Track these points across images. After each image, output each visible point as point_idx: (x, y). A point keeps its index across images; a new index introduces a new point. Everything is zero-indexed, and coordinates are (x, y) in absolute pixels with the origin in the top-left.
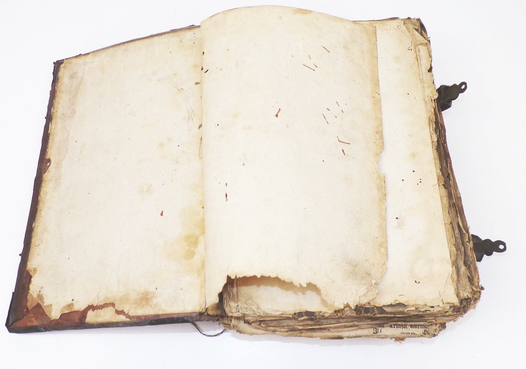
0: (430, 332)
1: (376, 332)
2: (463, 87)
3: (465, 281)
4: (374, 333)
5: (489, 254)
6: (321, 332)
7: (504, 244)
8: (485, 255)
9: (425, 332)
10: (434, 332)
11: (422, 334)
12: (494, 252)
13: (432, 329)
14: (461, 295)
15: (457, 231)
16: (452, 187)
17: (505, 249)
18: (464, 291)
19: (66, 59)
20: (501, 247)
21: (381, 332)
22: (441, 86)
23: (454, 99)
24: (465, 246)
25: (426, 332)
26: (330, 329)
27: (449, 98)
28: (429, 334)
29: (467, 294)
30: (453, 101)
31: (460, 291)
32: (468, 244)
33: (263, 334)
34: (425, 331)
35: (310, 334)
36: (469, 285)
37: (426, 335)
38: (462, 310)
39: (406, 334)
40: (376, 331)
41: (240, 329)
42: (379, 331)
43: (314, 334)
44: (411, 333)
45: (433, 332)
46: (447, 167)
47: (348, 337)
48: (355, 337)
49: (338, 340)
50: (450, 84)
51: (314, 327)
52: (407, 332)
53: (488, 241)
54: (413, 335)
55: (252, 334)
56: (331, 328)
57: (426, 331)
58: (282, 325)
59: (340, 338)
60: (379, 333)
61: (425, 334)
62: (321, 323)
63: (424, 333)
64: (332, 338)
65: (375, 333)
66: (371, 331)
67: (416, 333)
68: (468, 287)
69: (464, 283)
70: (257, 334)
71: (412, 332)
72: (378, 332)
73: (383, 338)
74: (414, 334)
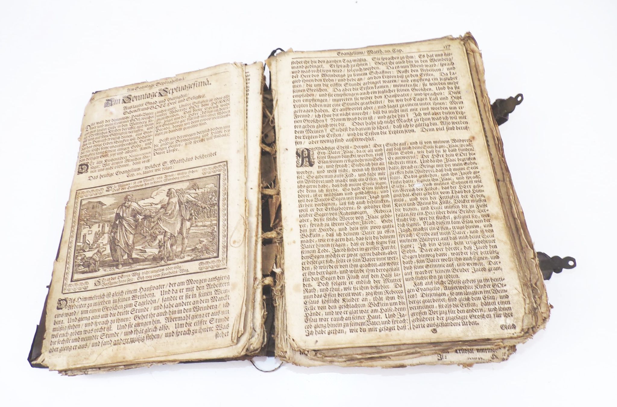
0: (499, 356)
1: (440, 358)
2: (519, 99)
4: (439, 359)
5: (558, 271)
6: (382, 360)
7: (573, 260)
8: (554, 273)
11: (490, 359)
12: (564, 270)
13: (500, 353)
16: (513, 202)
17: (575, 265)
20: (571, 263)
21: (446, 358)
22: (497, 100)
23: (511, 112)
24: (530, 262)
25: (494, 356)
26: (391, 357)
27: (506, 111)
28: (497, 358)
30: (510, 114)
32: (533, 260)
33: (320, 365)
35: (370, 363)
38: (531, 330)
39: (473, 359)
40: (441, 356)
41: (297, 361)
42: (444, 357)
43: (374, 363)
44: (478, 358)
45: (502, 355)
47: (411, 365)
48: (418, 365)
49: (401, 369)
50: (505, 97)
51: (374, 356)
52: (474, 357)
53: (556, 258)
54: (481, 360)
55: (309, 366)
56: (391, 355)
58: (340, 354)
59: (403, 366)
60: (444, 360)
61: (493, 358)
62: (381, 351)
64: (394, 367)
66: (435, 358)
67: (483, 357)
70: (315, 366)
71: (480, 357)
73: (449, 364)
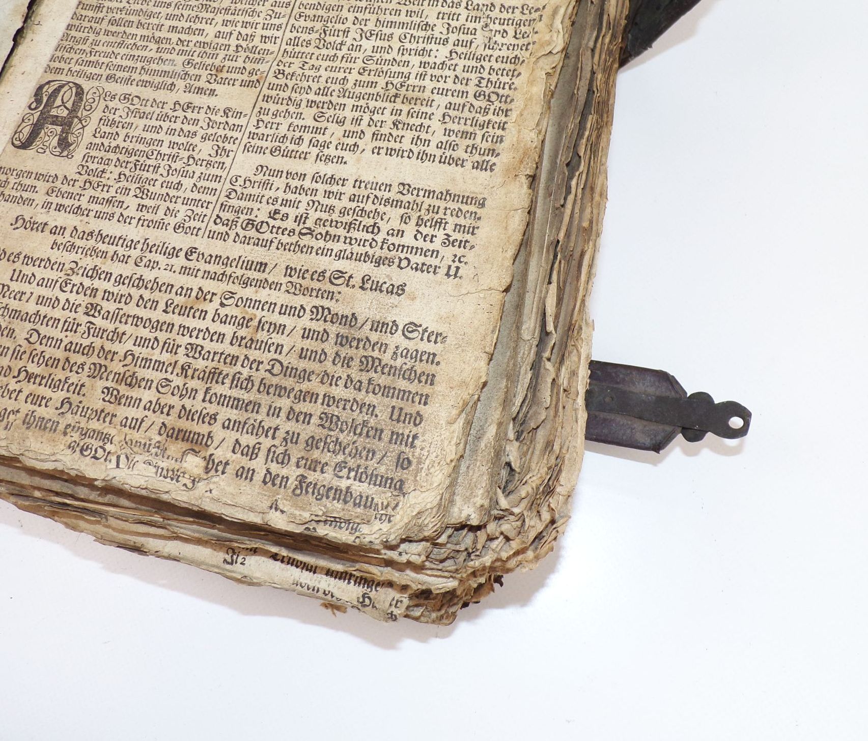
0: (379, 602)
1: (230, 561)
4: (225, 561)
5: (693, 435)
7: (745, 414)
9: (364, 601)
10: (391, 605)
11: (353, 602)
12: (710, 436)
13: (386, 596)
16: (571, 198)
17: (743, 431)
20: (736, 422)
21: (241, 563)
25: (367, 601)
28: (374, 607)
31: (458, 499)
34: (363, 596)
36: (484, 485)
37: (367, 608)
39: (308, 589)
40: (232, 556)
42: (240, 560)
44: (321, 591)
45: (387, 604)
46: (580, 136)
47: (156, 554)
48: (169, 558)
49: (135, 556)
52: (311, 585)
53: (703, 398)
54: (329, 597)
56: (108, 514)
57: (369, 598)
59: (137, 549)
60: (237, 566)
61: (364, 605)
63: (361, 600)
64: (119, 545)
65: (228, 563)
66: (221, 555)
67: (337, 594)
68: (481, 491)
71: (327, 589)
72: (236, 562)
73: (239, 581)
74: (332, 596)
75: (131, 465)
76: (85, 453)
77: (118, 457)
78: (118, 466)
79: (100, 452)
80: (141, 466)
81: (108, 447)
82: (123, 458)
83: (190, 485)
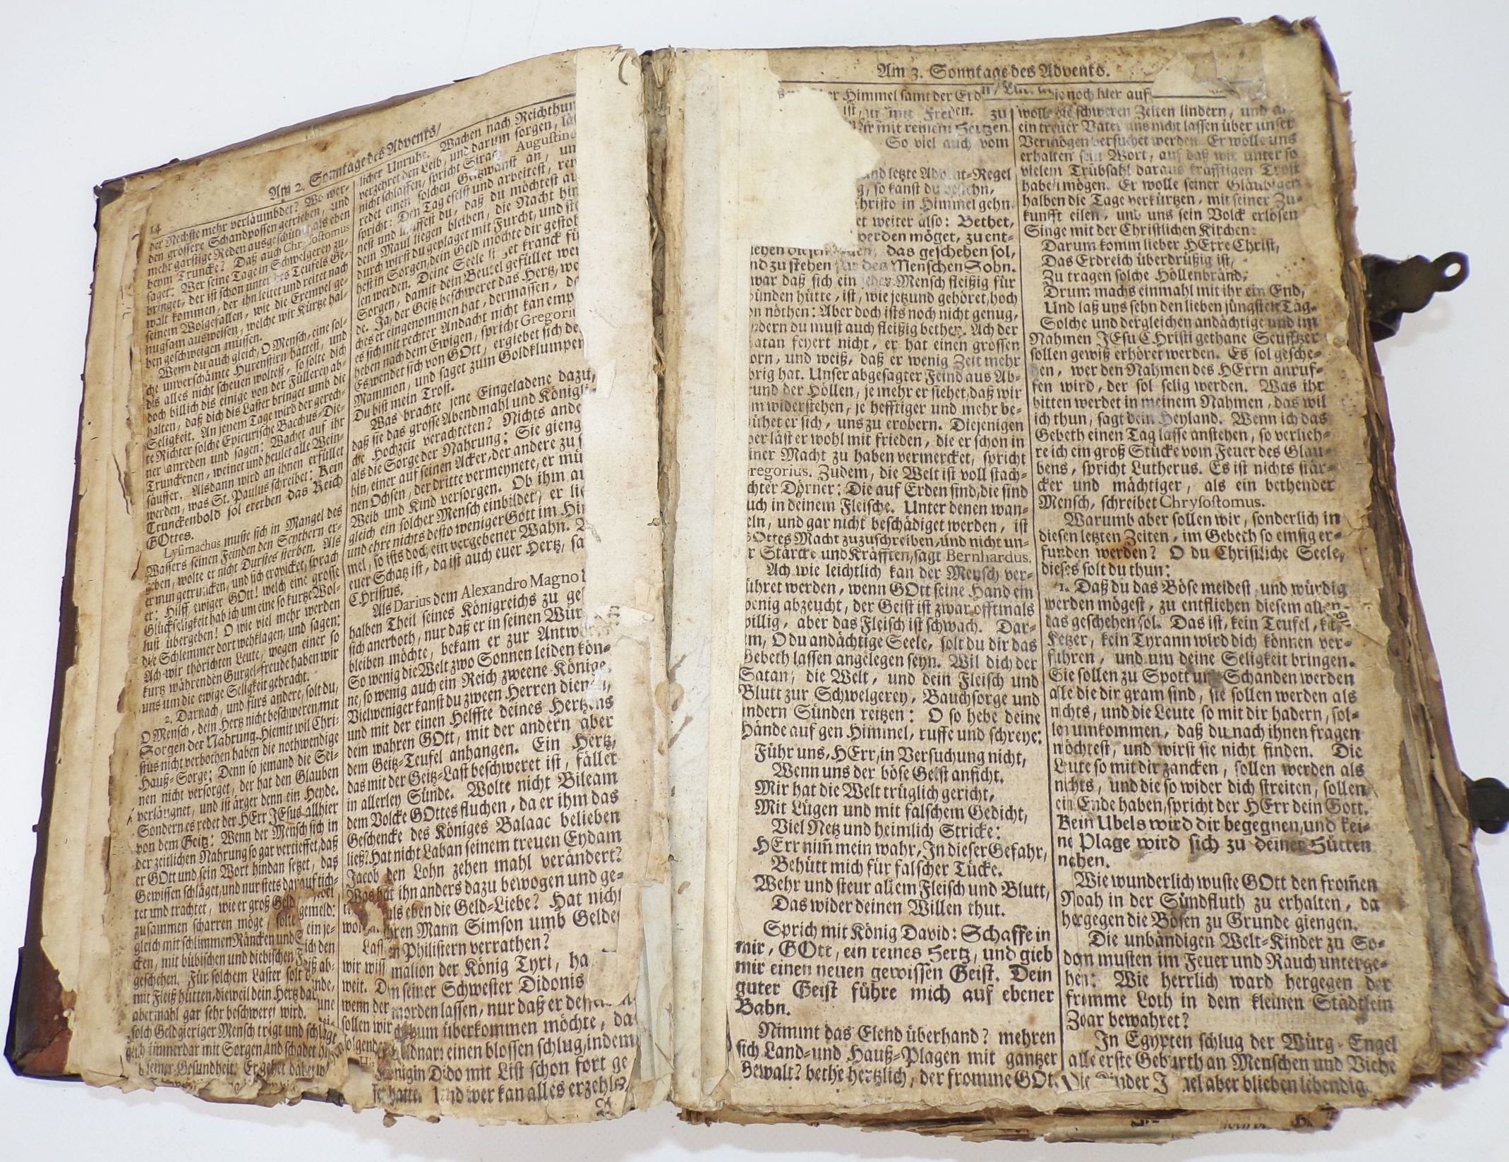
2: (1452, 270)
3: (1457, 992)
14: (1443, 1037)
15: (1428, 807)
16: (1412, 648)
18: (1456, 1025)
19: (131, 177)
23: (1412, 310)
24: (1455, 856)
27: (1394, 304)
29: (1467, 1038)
30: (1405, 315)
31: (1441, 1025)
50: (1398, 254)
69: (1455, 1000)
75: (1085, 1083)
76: (1024, 1084)
77: (1064, 1078)
78: (1069, 1088)
79: (1039, 1078)
80: (1095, 1082)
81: (1045, 1069)
82: (1069, 1077)
83: (1162, 1089)
